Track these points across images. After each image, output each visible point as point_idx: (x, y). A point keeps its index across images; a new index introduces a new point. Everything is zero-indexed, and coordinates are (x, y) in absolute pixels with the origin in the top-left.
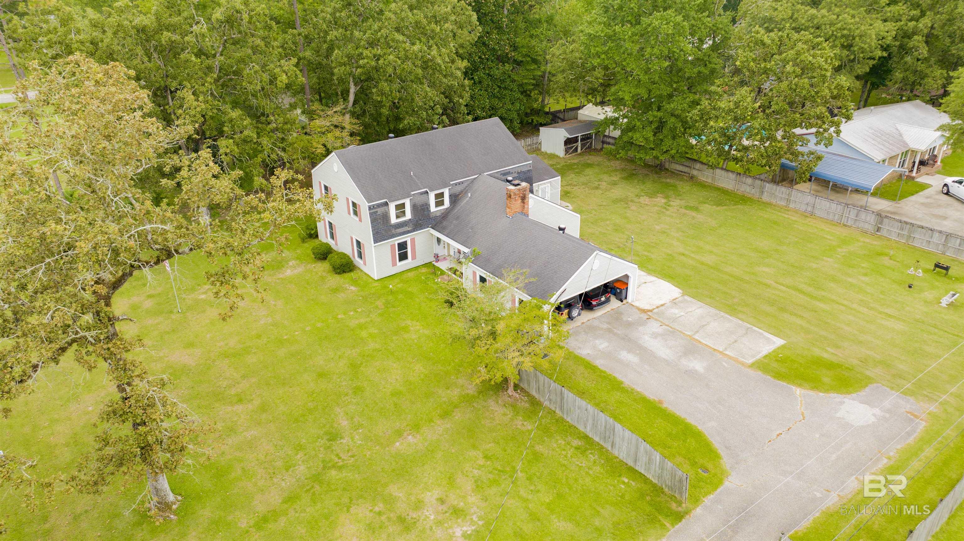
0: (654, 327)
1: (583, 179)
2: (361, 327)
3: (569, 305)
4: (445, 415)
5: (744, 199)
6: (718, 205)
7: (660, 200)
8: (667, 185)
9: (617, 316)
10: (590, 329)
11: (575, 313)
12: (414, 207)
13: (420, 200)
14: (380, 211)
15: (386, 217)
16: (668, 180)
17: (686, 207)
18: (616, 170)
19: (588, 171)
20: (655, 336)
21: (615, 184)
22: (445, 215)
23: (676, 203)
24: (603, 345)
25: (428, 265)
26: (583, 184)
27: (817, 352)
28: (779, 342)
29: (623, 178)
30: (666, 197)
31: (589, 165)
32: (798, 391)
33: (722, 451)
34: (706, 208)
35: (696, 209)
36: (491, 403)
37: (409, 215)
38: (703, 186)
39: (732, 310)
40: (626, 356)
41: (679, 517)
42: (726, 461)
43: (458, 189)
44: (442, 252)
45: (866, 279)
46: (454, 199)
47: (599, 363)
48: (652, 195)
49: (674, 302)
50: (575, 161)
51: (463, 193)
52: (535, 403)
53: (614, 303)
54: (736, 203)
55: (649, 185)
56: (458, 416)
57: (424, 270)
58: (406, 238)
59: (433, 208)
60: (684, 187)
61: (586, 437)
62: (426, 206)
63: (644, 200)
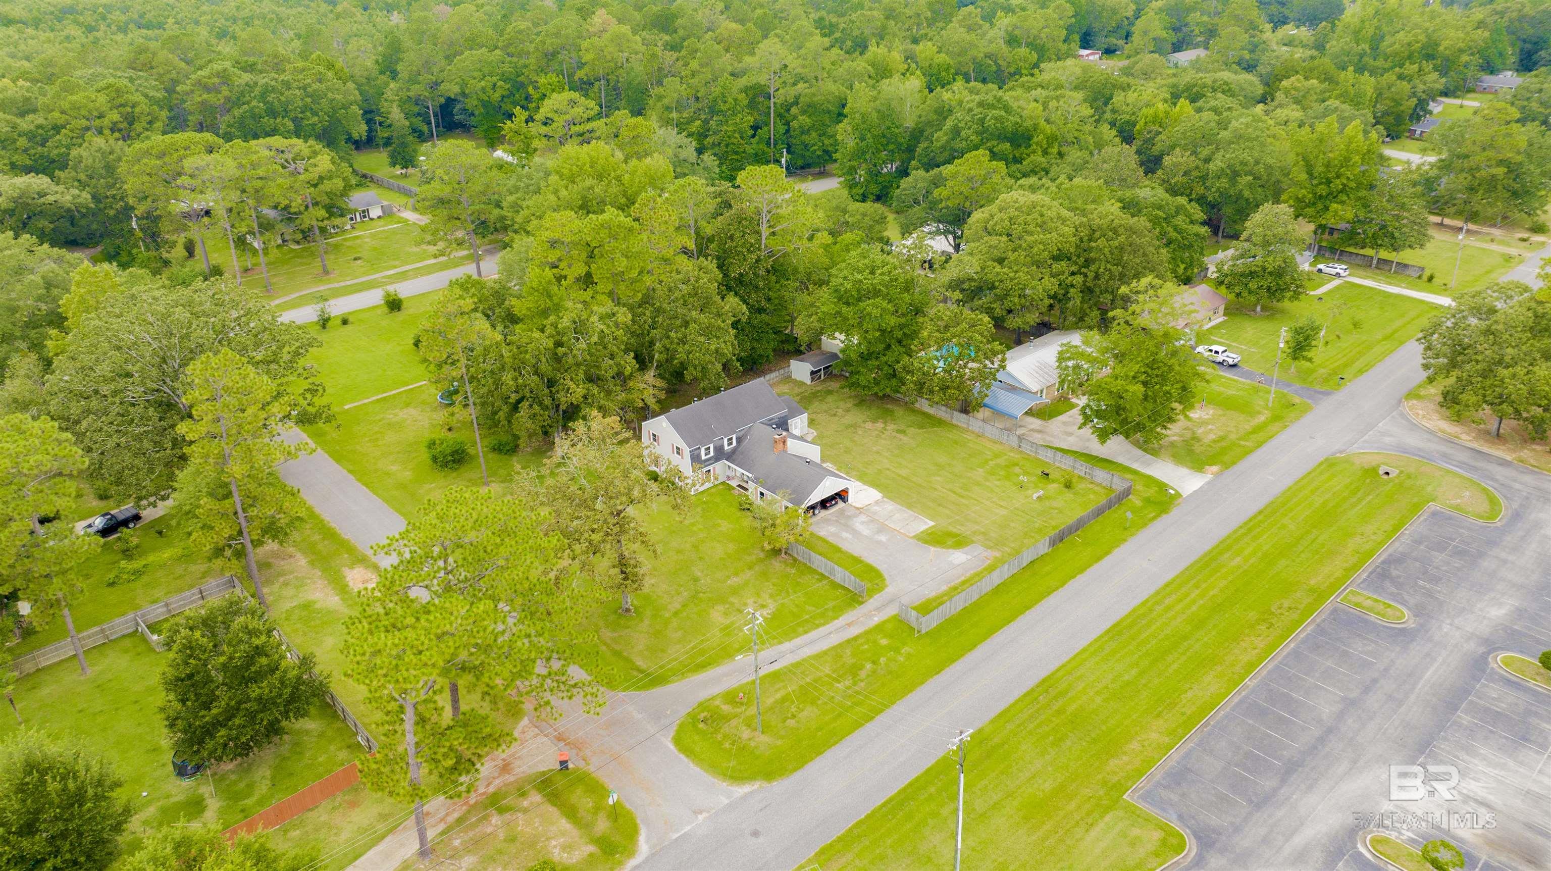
0: (863, 518)
1: (824, 407)
2: (693, 524)
3: (813, 507)
4: (750, 568)
5: (940, 422)
6: (922, 427)
7: (880, 425)
8: (887, 410)
9: (842, 511)
10: (826, 521)
11: (817, 512)
12: (715, 448)
13: (720, 443)
14: (696, 452)
15: (699, 456)
16: (888, 406)
17: (898, 431)
18: (850, 397)
19: (830, 399)
20: (863, 523)
21: (848, 411)
22: (734, 451)
23: (891, 427)
24: (833, 529)
25: (723, 483)
26: (826, 411)
27: (951, 528)
28: (932, 523)
29: (855, 405)
30: (885, 423)
31: (830, 392)
32: (933, 549)
33: (886, 576)
34: (912, 431)
35: (903, 432)
36: (773, 561)
37: (712, 454)
38: (914, 411)
39: (910, 506)
40: (845, 535)
41: (863, 603)
42: (887, 582)
43: (741, 434)
44: (731, 474)
45: (998, 483)
46: (739, 440)
47: (830, 539)
48: (874, 421)
49: (877, 502)
50: (819, 388)
51: (745, 435)
52: (795, 560)
53: (841, 504)
54: (933, 426)
55: (874, 411)
56: (757, 568)
57: (721, 487)
58: (711, 467)
59: (726, 447)
60: (899, 412)
61: (822, 575)
62: (723, 446)
63: (869, 425)
